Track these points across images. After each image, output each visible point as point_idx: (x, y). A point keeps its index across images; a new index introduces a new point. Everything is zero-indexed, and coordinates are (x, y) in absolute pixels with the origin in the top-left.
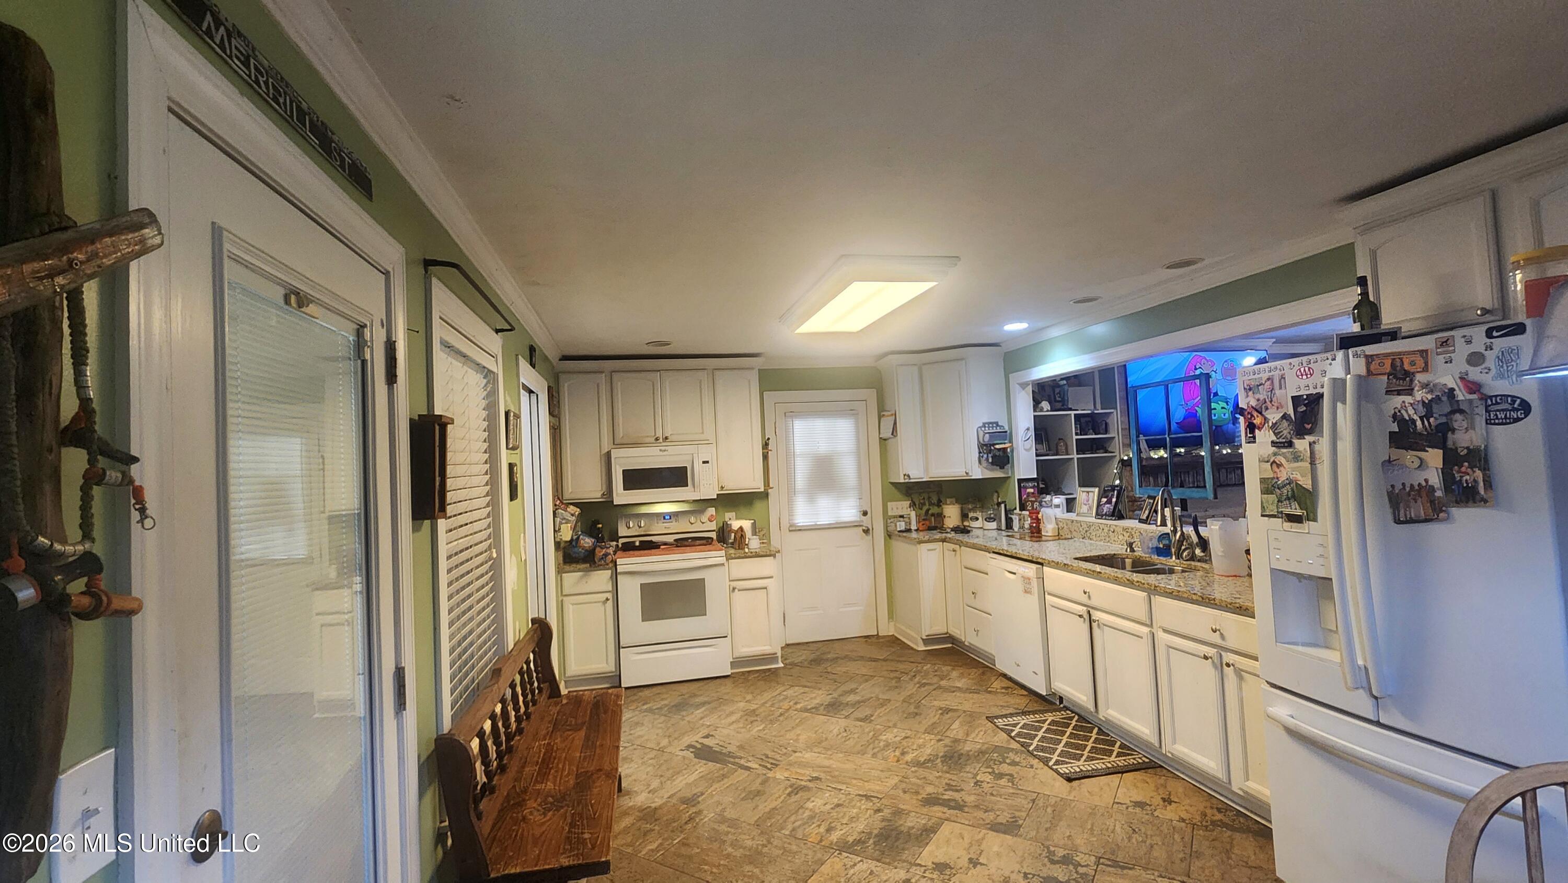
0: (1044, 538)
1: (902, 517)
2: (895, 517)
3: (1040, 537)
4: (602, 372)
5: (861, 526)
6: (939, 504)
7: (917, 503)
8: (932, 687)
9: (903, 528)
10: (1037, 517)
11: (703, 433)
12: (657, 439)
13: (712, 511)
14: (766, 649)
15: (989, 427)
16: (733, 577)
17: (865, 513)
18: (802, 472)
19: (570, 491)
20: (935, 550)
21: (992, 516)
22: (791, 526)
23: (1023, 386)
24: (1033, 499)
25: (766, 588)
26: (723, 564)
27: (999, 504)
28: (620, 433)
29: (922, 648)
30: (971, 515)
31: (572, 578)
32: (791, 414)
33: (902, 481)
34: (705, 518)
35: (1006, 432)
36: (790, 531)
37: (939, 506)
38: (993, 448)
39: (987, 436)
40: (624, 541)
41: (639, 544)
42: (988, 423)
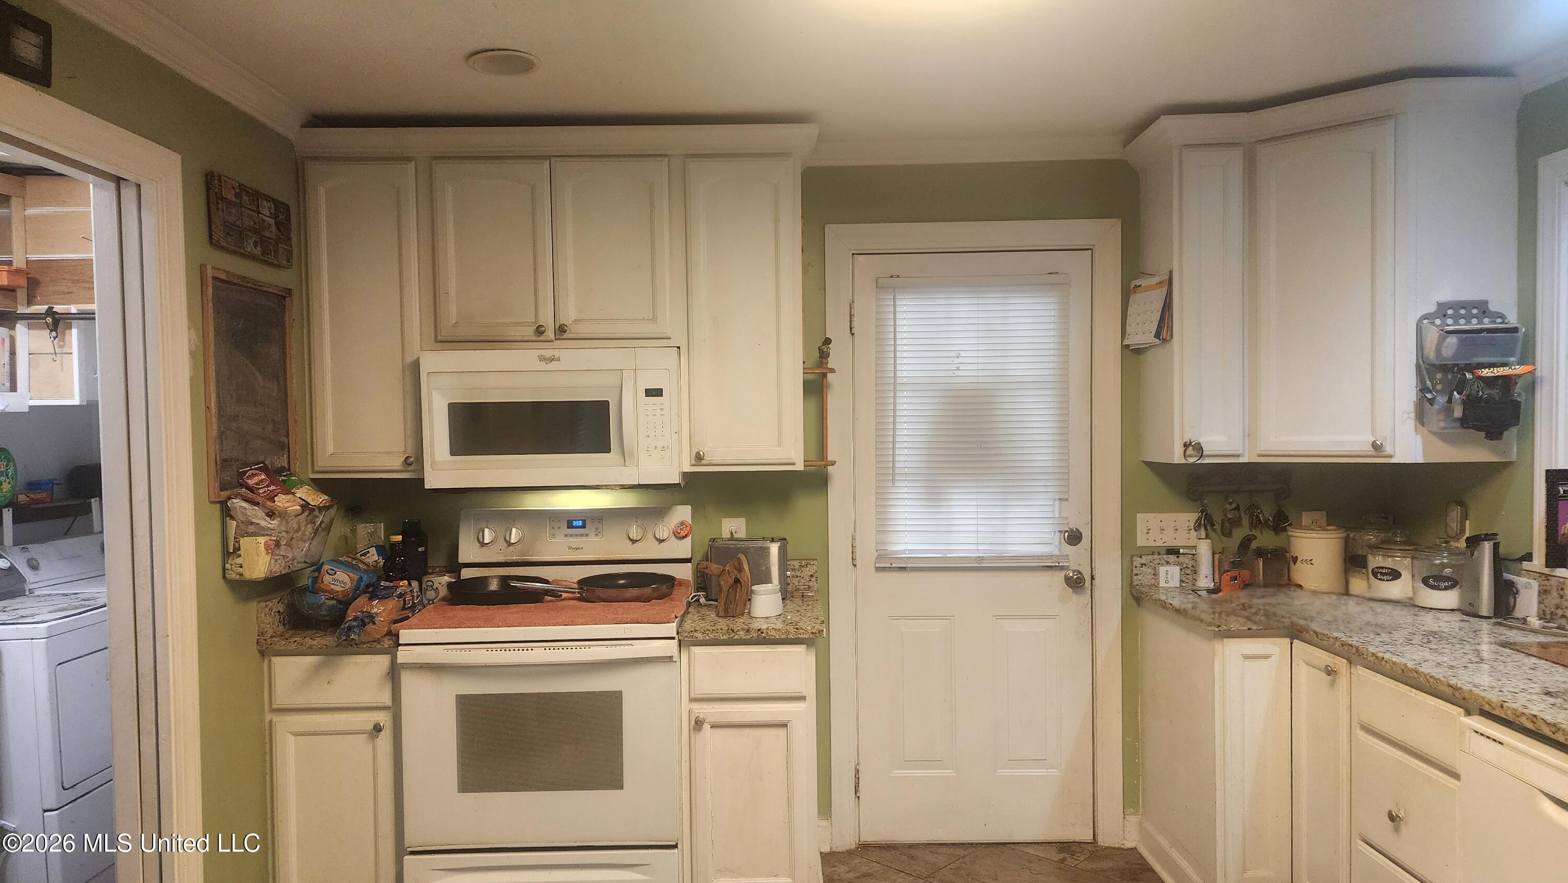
1: (1173, 551)
2: (1154, 551)
4: (408, 159)
5: (1062, 568)
6: (1280, 523)
7: (1217, 518)
11: (654, 319)
12: (540, 331)
13: (683, 513)
15: (1457, 316)
16: (701, 689)
17: (1074, 538)
18: (912, 422)
19: (331, 450)
20: (1267, 657)
21: (1448, 571)
22: (879, 558)
25: (784, 725)
26: (670, 657)
27: (1474, 542)
28: (452, 312)
30: (1374, 560)
31: (292, 670)
32: (892, 284)
33: (1177, 458)
34: (665, 529)
35: (1513, 330)
36: (878, 569)
37: (1278, 529)
38: (1469, 376)
39: (1452, 340)
40: (466, 573)
41: (494, 586)
42: (1457, 306)
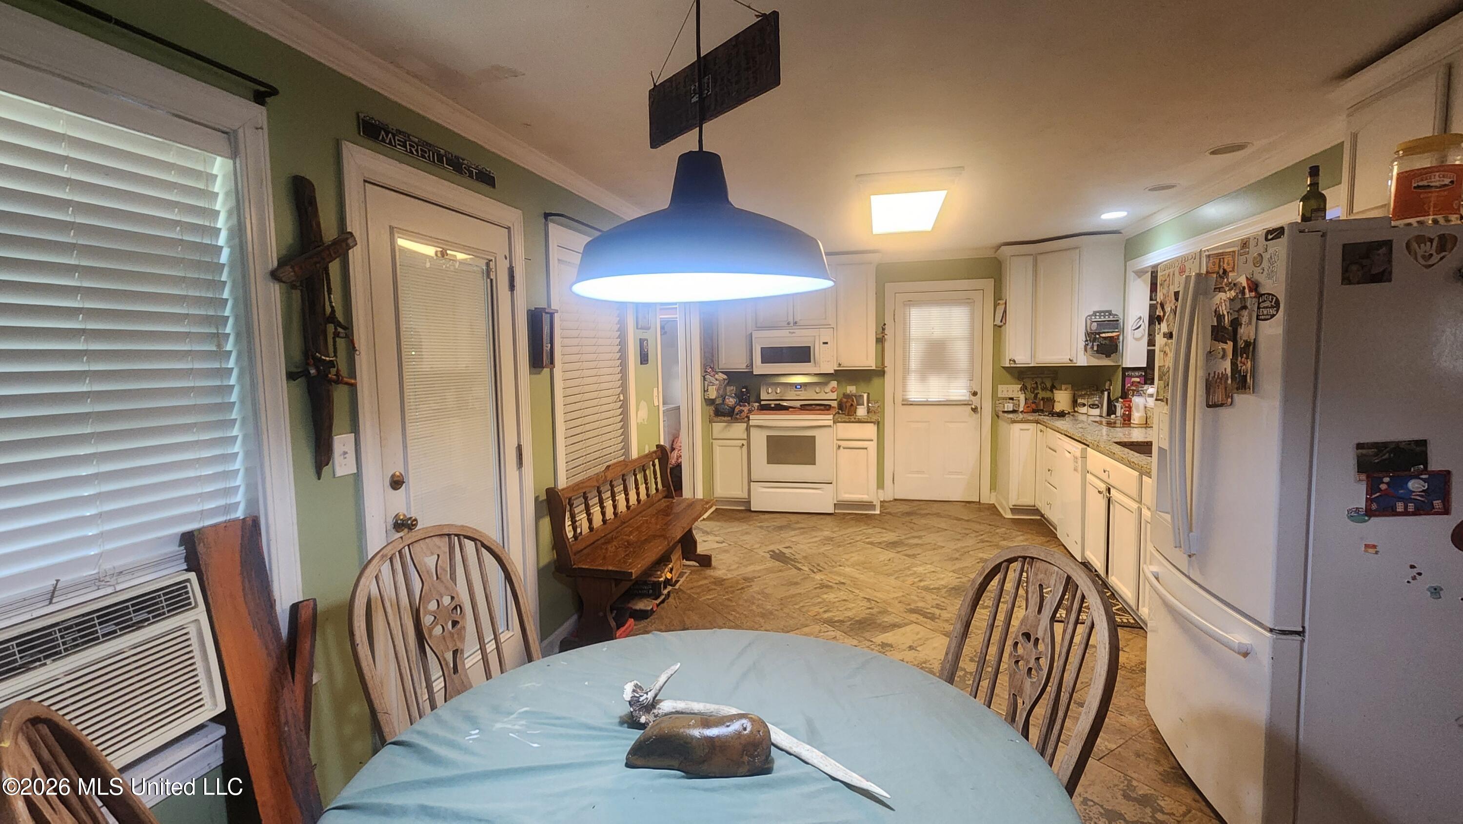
0: (1132, 425)
1: (1012, 399)
2: (1004, 399)
3: (1130, 424)
5: (970, 405)
6: (1053, 388)
7: (1029, 387)
8: (988, 544)
9: (1011, 409)
10: (1130, 405)
11: (826, 319)
12: (789, 324)
13: (834, 384)
14: (865, 497)
15: (1100, 316)
16: (840, 437)
17: (975, 394)
18: (916, 352)
19: (724, 362)
20: (1028, 430)
21: (1097, 402)
22: (903, 400)
23: (1140, 273)
24: (1134, 388)
25: (866, 449)
26: (830, 426)
27: (1102, 392)
28: (761, 318)
29: (1009, 515)
30: (1079, 401)
31: (718, 427)
32: (910, 303)
33: (1008, 365)
34: (828, 389)
35: (1118, 321)
36: (903, 405)
37: (1052, 391)
38: (1097, 336)
39: (1095, 324)
40: (763, 403)
41: (773, 406)
42: (1100, 312)
